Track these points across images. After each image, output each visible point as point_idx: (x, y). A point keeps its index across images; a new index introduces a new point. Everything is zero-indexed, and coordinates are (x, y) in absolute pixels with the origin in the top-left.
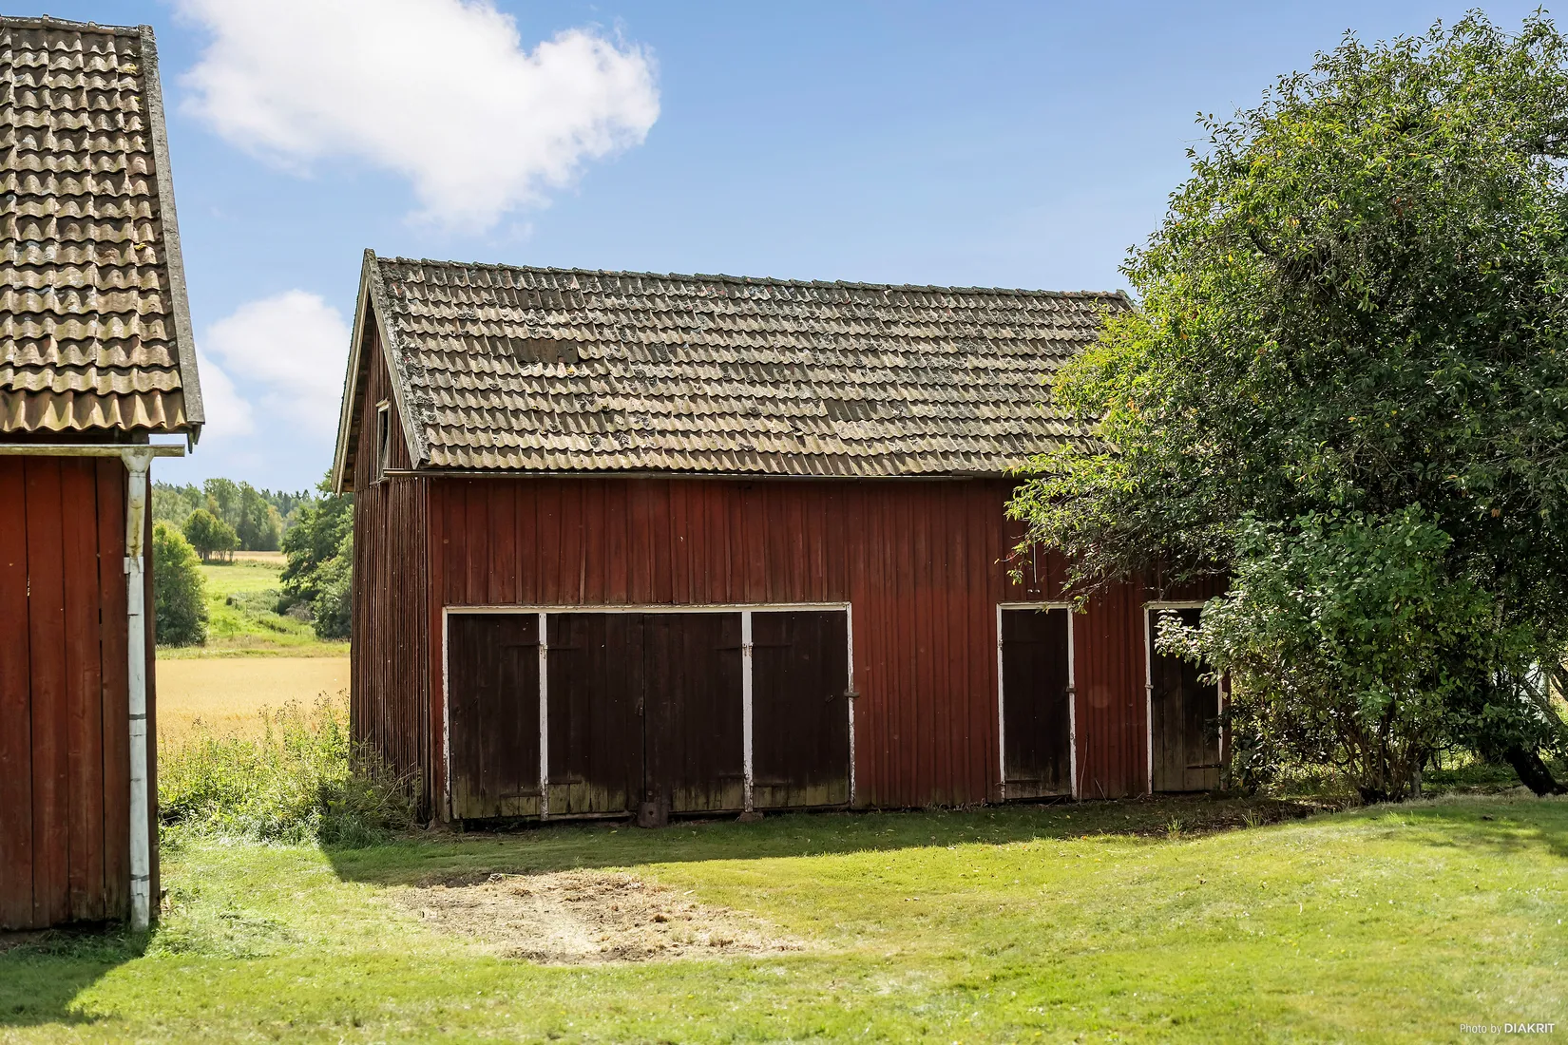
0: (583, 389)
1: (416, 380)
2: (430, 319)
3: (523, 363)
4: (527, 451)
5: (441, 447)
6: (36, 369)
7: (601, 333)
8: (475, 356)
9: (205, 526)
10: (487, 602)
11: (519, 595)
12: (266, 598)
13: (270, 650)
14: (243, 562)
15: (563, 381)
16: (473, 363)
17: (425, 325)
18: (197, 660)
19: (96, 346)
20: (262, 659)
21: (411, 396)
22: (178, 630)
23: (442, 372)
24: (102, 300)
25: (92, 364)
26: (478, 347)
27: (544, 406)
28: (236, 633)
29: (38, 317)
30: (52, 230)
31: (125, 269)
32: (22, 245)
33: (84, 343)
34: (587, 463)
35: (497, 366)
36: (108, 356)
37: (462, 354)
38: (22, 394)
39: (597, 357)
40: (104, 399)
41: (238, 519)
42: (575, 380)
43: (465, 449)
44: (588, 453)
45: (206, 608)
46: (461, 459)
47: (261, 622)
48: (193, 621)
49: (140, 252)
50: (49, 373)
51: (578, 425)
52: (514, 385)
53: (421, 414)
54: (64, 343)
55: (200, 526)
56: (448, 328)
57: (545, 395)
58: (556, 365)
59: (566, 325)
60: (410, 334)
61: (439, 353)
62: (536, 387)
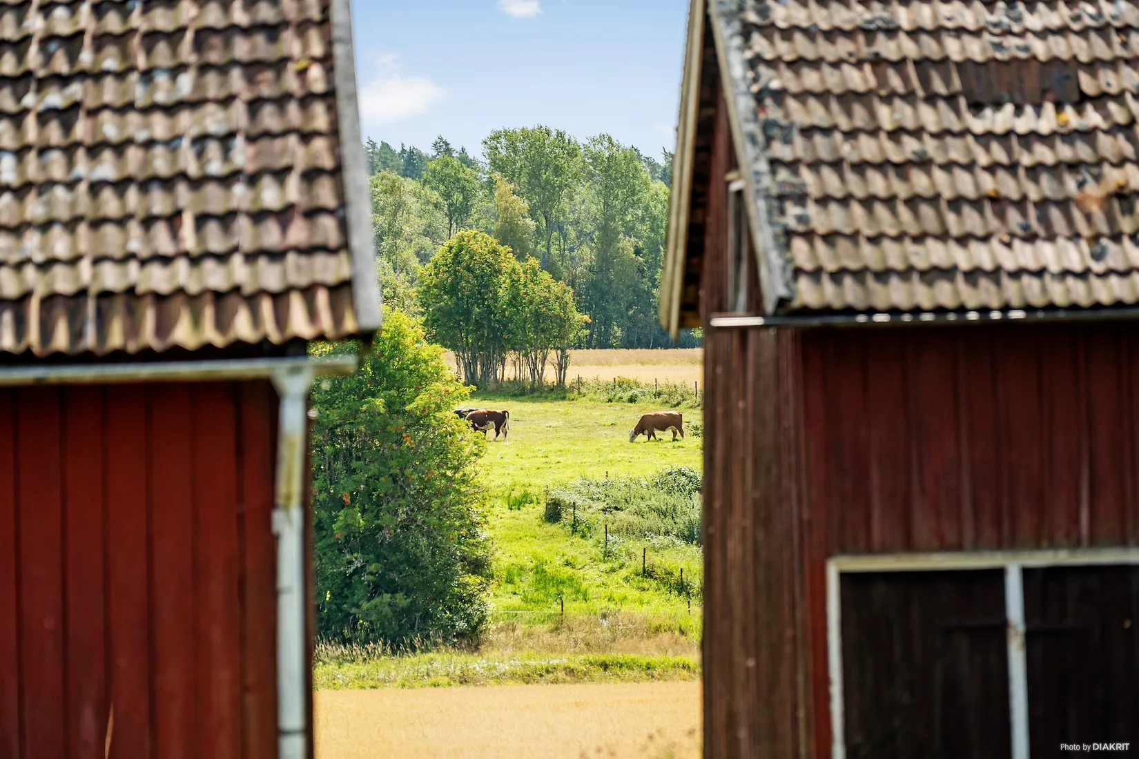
0: (1084, 151)
1: (780, 150)
2: (810, 33)
3: (976, 107)
4: (973, 275)
5: (816, 274)
6: (166, 260)
7: (1125, 45)
8: (888, 99)
9: (486, 277)
10: (909, 546)
11: (969, 534)
12: (660, 499)
13: (671, 659)
14: (599, 387)
15: (1048, 139)
16: (883, 112)
17: (802, 46)
18: (457, 689)
19: (243, 223)
20: (646, 686)
21: (767, 181)
22: (402, 600)
23: (827, 131)
24: (251, 150)
25: (235, 249)
26: (895, 82)
27: (1008, 186)
28: (574, 609)
29: (168, 183)
30: (186, 52)
31: (281, 101)
32: (148, 76)
33: (227, 219)
34: (1079, 292)
35: (929, 117)
36: (257, 236)
37: (863, 97)
38: (149, 300)
39: (1114, 90)
40: (252, 300)
41: (587, 253)
42: (1070, 136)
43: (859, 275)
44: (1084, 275)
45: (483, 533)
46: (851, 293)
47: (647, 573)
48: (445, 574)
49: (302, 73)
50: (182, 265)
51: (1070, 221)
52: (956, 150)
53: (782, 212)
54: (202, 219)
55: (468, 285)
56: (843, 47)
57: (1012, 168)
58: (1038, 108)
59: (1063, 31)
60: (773, 64)
61: (823, 96)
62: (999, 154)
